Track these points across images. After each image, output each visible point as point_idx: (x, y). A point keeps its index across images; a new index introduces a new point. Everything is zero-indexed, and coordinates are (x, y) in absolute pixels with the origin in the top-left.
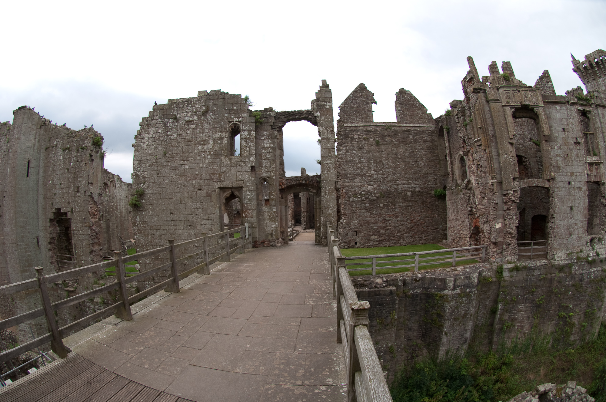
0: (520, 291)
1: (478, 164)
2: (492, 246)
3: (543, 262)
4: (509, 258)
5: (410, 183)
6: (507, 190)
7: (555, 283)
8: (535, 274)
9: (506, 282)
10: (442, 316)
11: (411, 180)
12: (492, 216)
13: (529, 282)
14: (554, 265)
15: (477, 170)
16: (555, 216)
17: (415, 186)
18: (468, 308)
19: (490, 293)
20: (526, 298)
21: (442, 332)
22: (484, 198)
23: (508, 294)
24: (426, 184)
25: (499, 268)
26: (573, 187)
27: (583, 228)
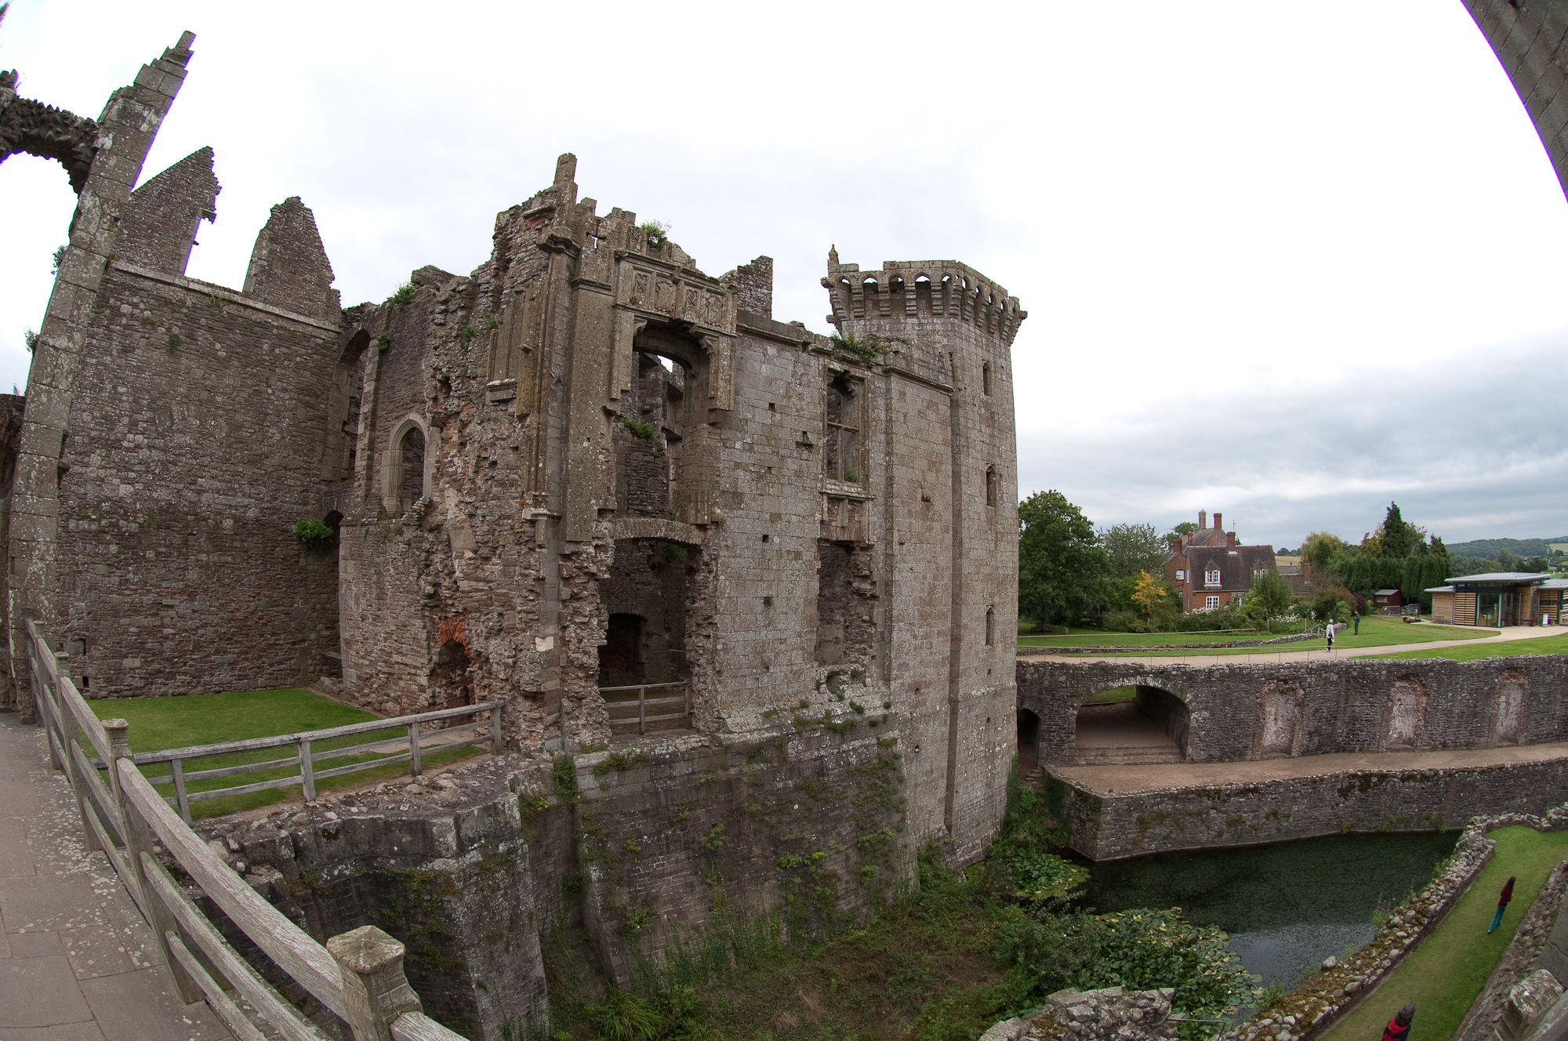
0: (643, 824)
1: (484, 455)
2: (524, 705)
3: (694, 740)
4: (586, 736)
5: (234, 489)
6: (577, 543)
7: (745, 791)
8: (675, 774)
9: (594, 805)
10: (451, 939)
11: (237, 481)
12: (523, 615)
13: (663, 797)
14: (732, 745)
15: (476, 472)
16: (717, 619)
17: (246, 501)
18: (518, 899)
19: (551, 840)
20: (667, 838)
21: (469, 984)
22: (487, 559)
23: (607, 835)
24: (276, 499)
25: (562, 769)
26: (776, 548)
27: (803, 649)
